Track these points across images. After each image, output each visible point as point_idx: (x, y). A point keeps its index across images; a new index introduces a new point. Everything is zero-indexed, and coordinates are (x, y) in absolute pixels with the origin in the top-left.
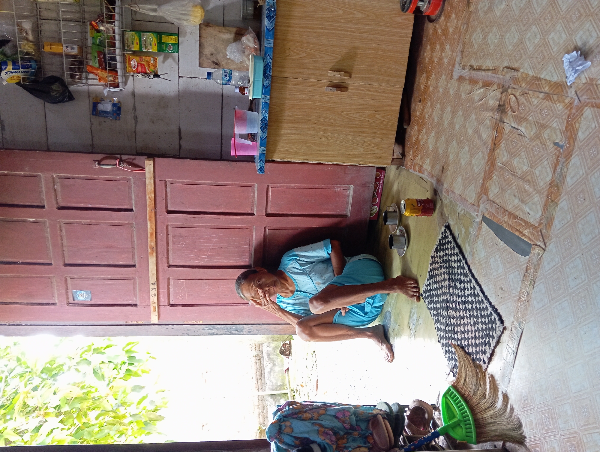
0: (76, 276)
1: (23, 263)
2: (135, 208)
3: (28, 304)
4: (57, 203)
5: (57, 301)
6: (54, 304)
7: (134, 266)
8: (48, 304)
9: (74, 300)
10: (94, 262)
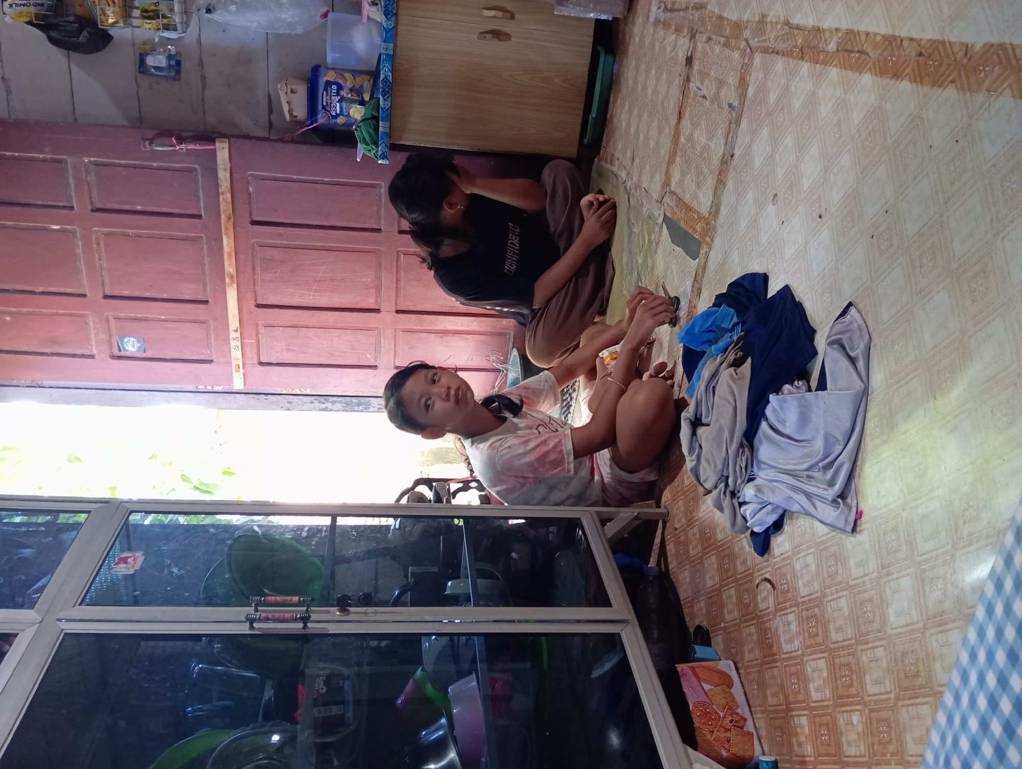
0: (122, 315)
1: (43, 293)
2: (205, 213)
3: (53, 354)
4: (92, 203)
5: (95, 352)
6: (92, 356)
7: (206, 302)
8: (83, 356)
9: (120, 350)
10: (148, 295)
